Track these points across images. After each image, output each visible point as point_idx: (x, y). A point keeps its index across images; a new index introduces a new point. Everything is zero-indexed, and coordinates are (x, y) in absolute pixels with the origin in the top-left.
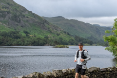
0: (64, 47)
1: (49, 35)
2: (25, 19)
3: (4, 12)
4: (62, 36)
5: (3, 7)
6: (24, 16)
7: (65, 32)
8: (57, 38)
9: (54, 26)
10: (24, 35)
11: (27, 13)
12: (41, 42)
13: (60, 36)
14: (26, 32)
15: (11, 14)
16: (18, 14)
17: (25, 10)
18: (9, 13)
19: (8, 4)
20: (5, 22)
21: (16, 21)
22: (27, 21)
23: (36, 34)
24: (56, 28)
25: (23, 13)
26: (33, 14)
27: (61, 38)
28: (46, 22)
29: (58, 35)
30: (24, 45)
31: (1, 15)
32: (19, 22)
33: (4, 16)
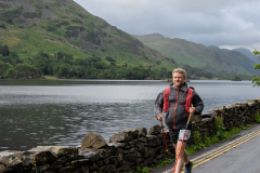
2: (107, 39)
3: (75, 28)
4: (165, 64)
5: (73, 21)
6: (105, 34)
7: (168, 59)
8: (159, 68)
9: (151, 50)
11: (108, 29)
13: (161, 65)
14: (109, 59)
15: (85, 32)
16: (96, 30)
17: (106, 24)
18: (82, 29)
19: (80, 15)
21: (94, 42)
22: (110, 42)
24: (154, 52)
25: (104, 30)
26: (119, 31)
28: (138, 43)
29: (158, 63)
30: (114, 78)
31: (72, 33)
32: (99, 43)
33: (75, 35)
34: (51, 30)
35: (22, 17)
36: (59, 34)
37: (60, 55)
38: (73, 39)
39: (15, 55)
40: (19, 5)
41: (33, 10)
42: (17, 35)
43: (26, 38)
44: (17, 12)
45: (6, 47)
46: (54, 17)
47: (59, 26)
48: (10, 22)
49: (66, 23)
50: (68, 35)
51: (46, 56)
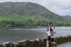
0: (69, 27)
1: (64, 22)
2: (55, 17)
4: (69, 22)
5: (47, 13)
7: (70, 21)
8: (67, 23)
10: (54, 23)
11: (55, 15)
12: (61, 25)
15: (49, 16)
16: (52, 15)
17: (54, 14)
18: (49, 15)
19: (49, 12)
20: (48, 19)
21: (51, 18)
23: (59, 22)
24: (66, 20)
25: (54, 15)
26: (58, 15)
27: (68, 24)
28: (62, 18)
29: (67, 22)
31: (46, 16)
32: (53, 18)
33: (47, 16)
34: (42, 16)
35: (35, 13)
36: (43, 16)
37: (43, 21)
38: (47, 17)
39: (33, 22)
40: (35, 11)
41: (38, 12)
42: (34, 17)
43: (36, 18)
44: (34, 12)
45: (31, 20)
46: (43, 13)
47: (44, 15)
48: (33, 14)
49: (45, 14)
50: (46, 17)
51: (40, 21)
